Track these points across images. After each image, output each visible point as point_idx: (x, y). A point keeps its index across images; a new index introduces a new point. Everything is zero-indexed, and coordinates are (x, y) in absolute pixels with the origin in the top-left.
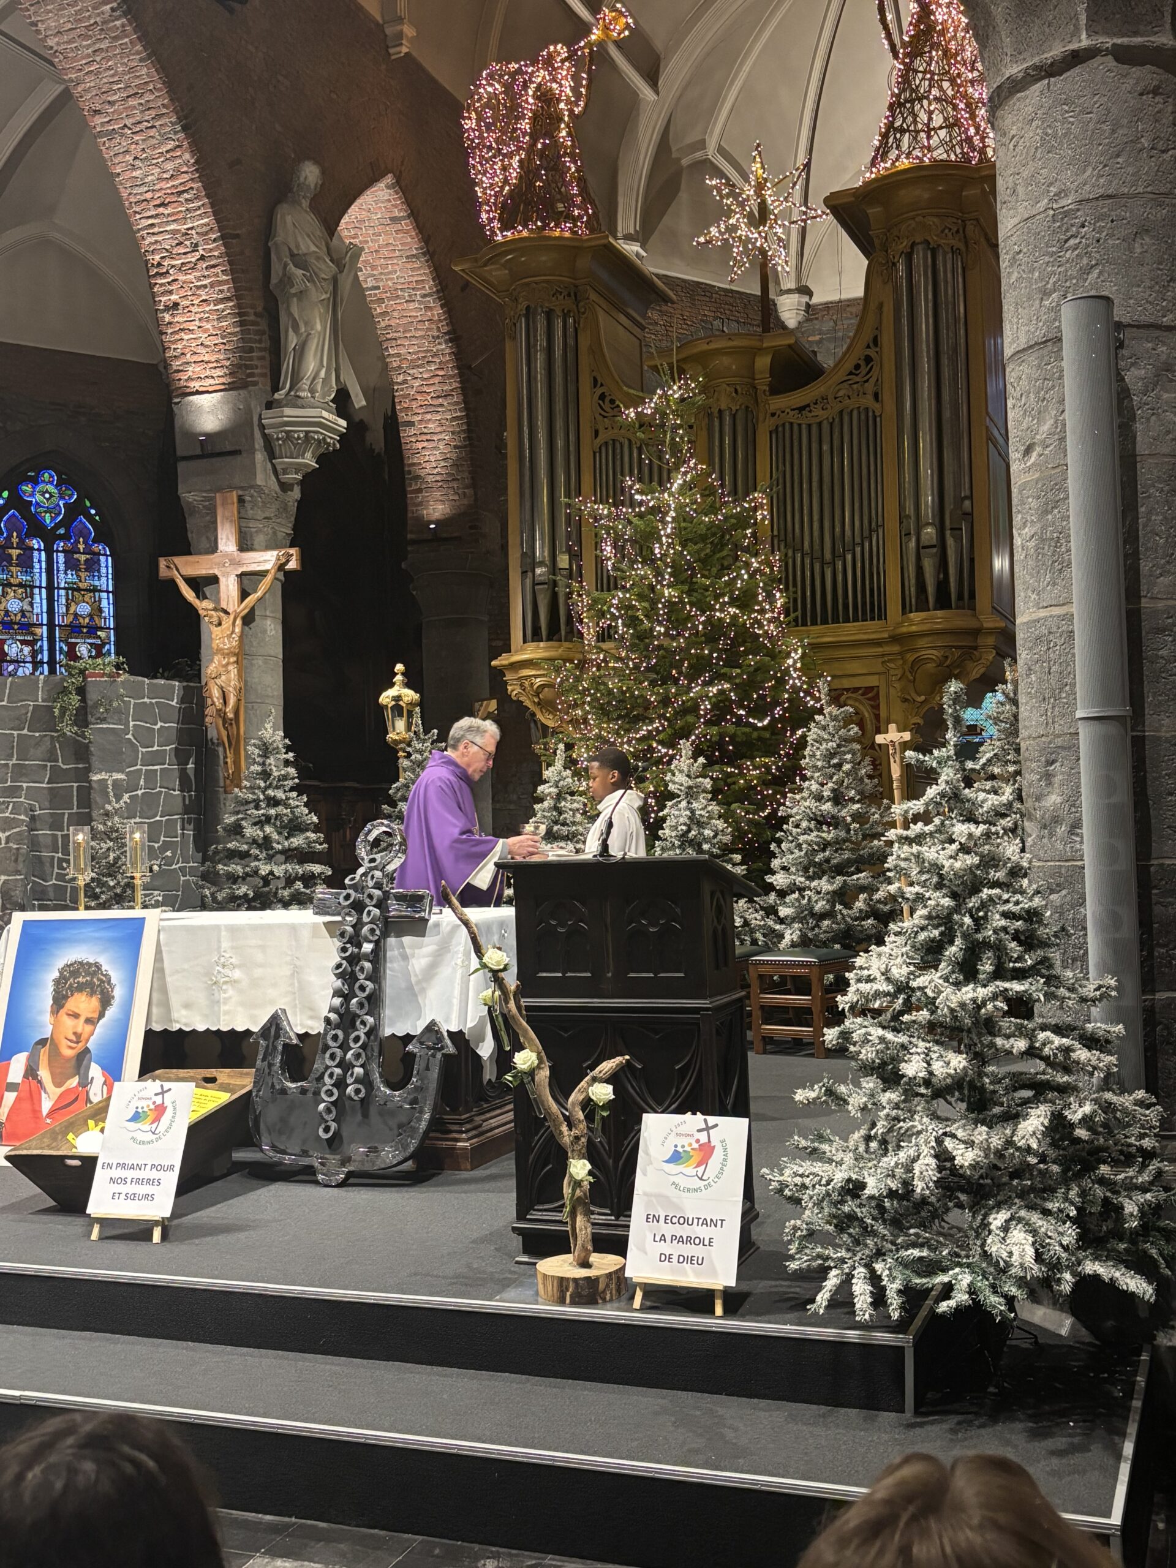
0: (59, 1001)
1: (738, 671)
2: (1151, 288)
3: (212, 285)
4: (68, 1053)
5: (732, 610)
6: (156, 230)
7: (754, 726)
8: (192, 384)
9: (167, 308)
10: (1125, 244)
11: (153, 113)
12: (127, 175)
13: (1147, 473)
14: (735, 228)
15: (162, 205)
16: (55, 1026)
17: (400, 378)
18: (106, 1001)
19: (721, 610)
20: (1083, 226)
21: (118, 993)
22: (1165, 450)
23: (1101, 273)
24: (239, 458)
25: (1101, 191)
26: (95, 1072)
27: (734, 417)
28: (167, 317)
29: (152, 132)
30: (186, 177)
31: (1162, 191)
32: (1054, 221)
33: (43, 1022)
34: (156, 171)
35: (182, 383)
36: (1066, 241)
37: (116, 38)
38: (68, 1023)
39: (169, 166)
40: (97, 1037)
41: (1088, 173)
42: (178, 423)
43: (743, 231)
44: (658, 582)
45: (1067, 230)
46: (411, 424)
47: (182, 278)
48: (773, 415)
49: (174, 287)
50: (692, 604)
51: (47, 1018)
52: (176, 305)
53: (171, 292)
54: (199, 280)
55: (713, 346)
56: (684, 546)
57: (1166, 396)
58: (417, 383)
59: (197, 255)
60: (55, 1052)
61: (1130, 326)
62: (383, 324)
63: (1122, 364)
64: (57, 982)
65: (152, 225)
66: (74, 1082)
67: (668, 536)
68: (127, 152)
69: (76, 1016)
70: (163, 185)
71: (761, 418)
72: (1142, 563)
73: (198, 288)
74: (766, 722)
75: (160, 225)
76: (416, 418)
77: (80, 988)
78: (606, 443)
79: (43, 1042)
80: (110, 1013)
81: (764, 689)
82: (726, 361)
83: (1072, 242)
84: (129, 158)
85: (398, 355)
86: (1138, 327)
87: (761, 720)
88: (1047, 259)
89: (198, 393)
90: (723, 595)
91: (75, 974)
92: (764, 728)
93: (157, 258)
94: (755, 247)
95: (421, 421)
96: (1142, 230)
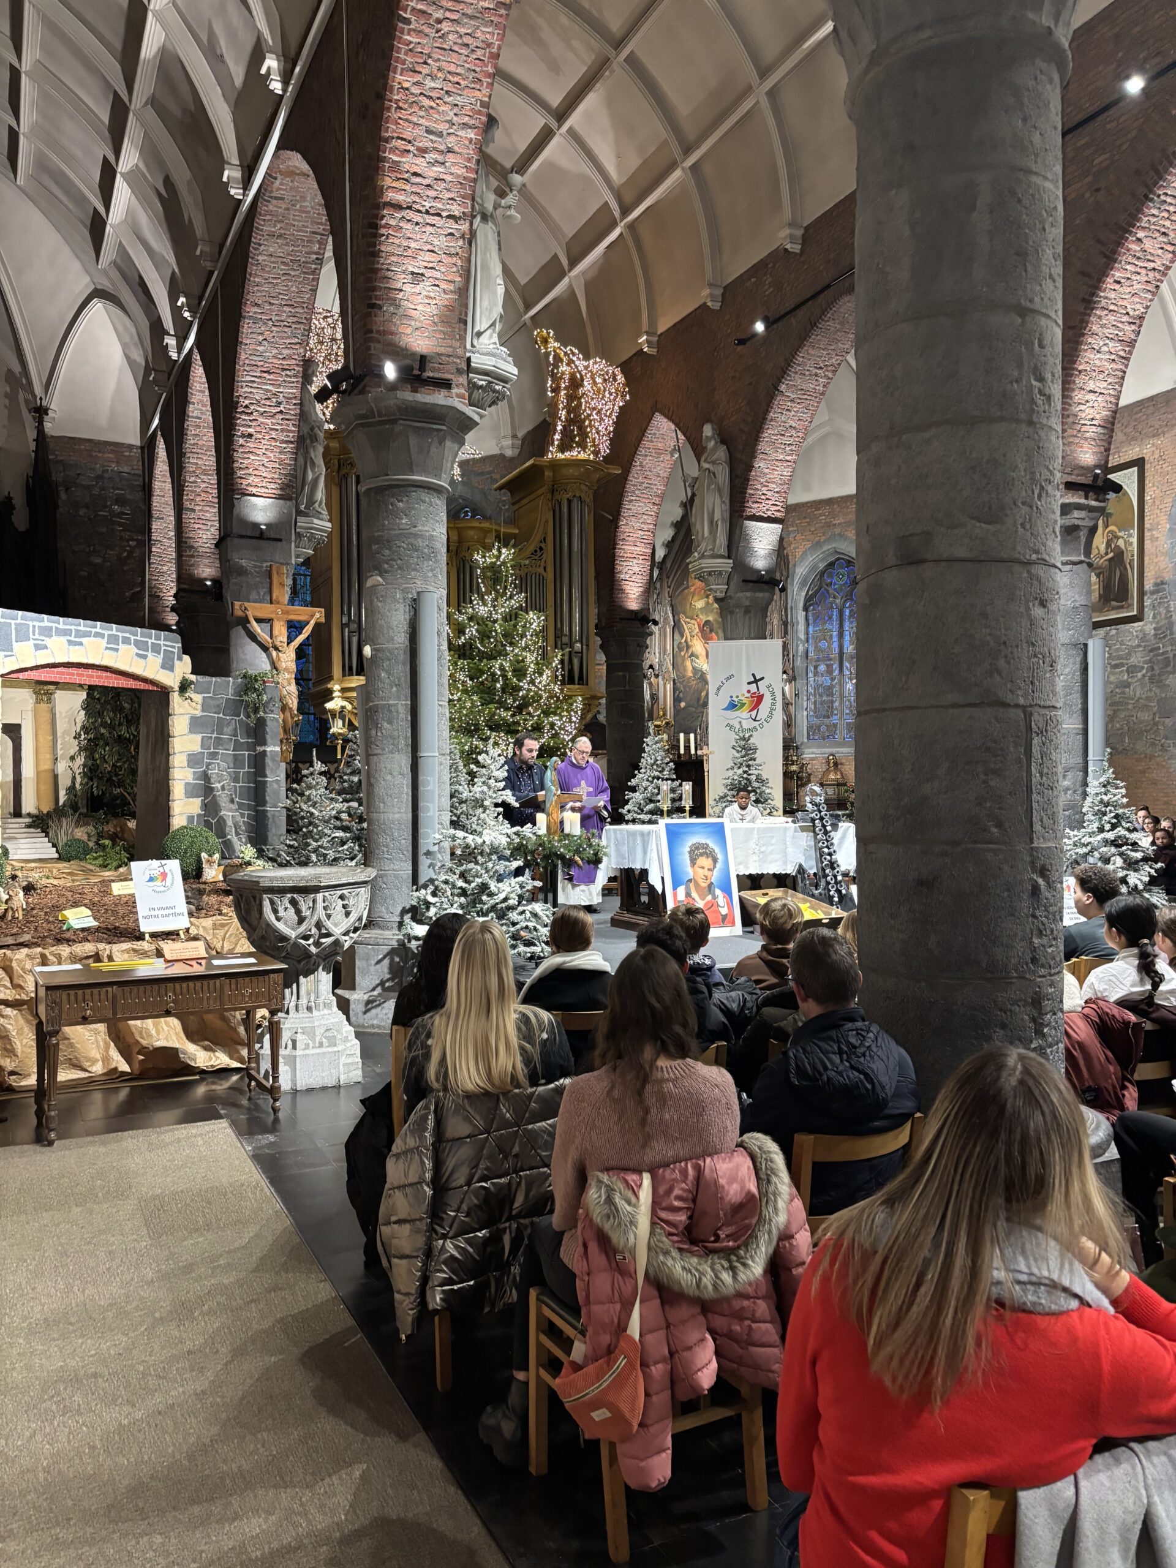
0: (693, 862)
3: (283, 431)
4: (704, 885)
6: (255, 385)
8: (251, 489)
9: (243, 436)
11: (295, 319)
12: (254, 347)
15: (268, 372)
16: (694, 872)
17: (192, 479)
18: (715, 860)
21: (720, 856)
24: (279, 543)
26: (718, 892)
28: (241, 441)
29: (286, 329)
30: (294, 362)
33: (690, 872)
34: (275, 351)
35: (243, 487)
37: (305, 273)
38: (700, 871)
39: (286, 352)
40: (715, 876)
42: (236, 511)
46: (193, 510)
47: (261, 420)
49: (254, 424)
51: (689, 870)
52: (250, 436)
53: (250, 426)
54: (274, 424)
58: (203, 485)
59: (279, 409)
60: (697, 885)
62: (192, 442)
64: (690, 853)
65: (254, 382)
66: (709, 897)
68: (262, 334)
69: (703, 868)
70: (275, 361)
73: (271, 429)
75: (259, 383)
76: (197, 508)
77: (702, 855)
79: (690, 880)
80: (718, 865)
84: (261, 338)
85: (196, 464)
89: (254, 495)
91: (697, 848)
93: (247, 402)
95: (200, 511)
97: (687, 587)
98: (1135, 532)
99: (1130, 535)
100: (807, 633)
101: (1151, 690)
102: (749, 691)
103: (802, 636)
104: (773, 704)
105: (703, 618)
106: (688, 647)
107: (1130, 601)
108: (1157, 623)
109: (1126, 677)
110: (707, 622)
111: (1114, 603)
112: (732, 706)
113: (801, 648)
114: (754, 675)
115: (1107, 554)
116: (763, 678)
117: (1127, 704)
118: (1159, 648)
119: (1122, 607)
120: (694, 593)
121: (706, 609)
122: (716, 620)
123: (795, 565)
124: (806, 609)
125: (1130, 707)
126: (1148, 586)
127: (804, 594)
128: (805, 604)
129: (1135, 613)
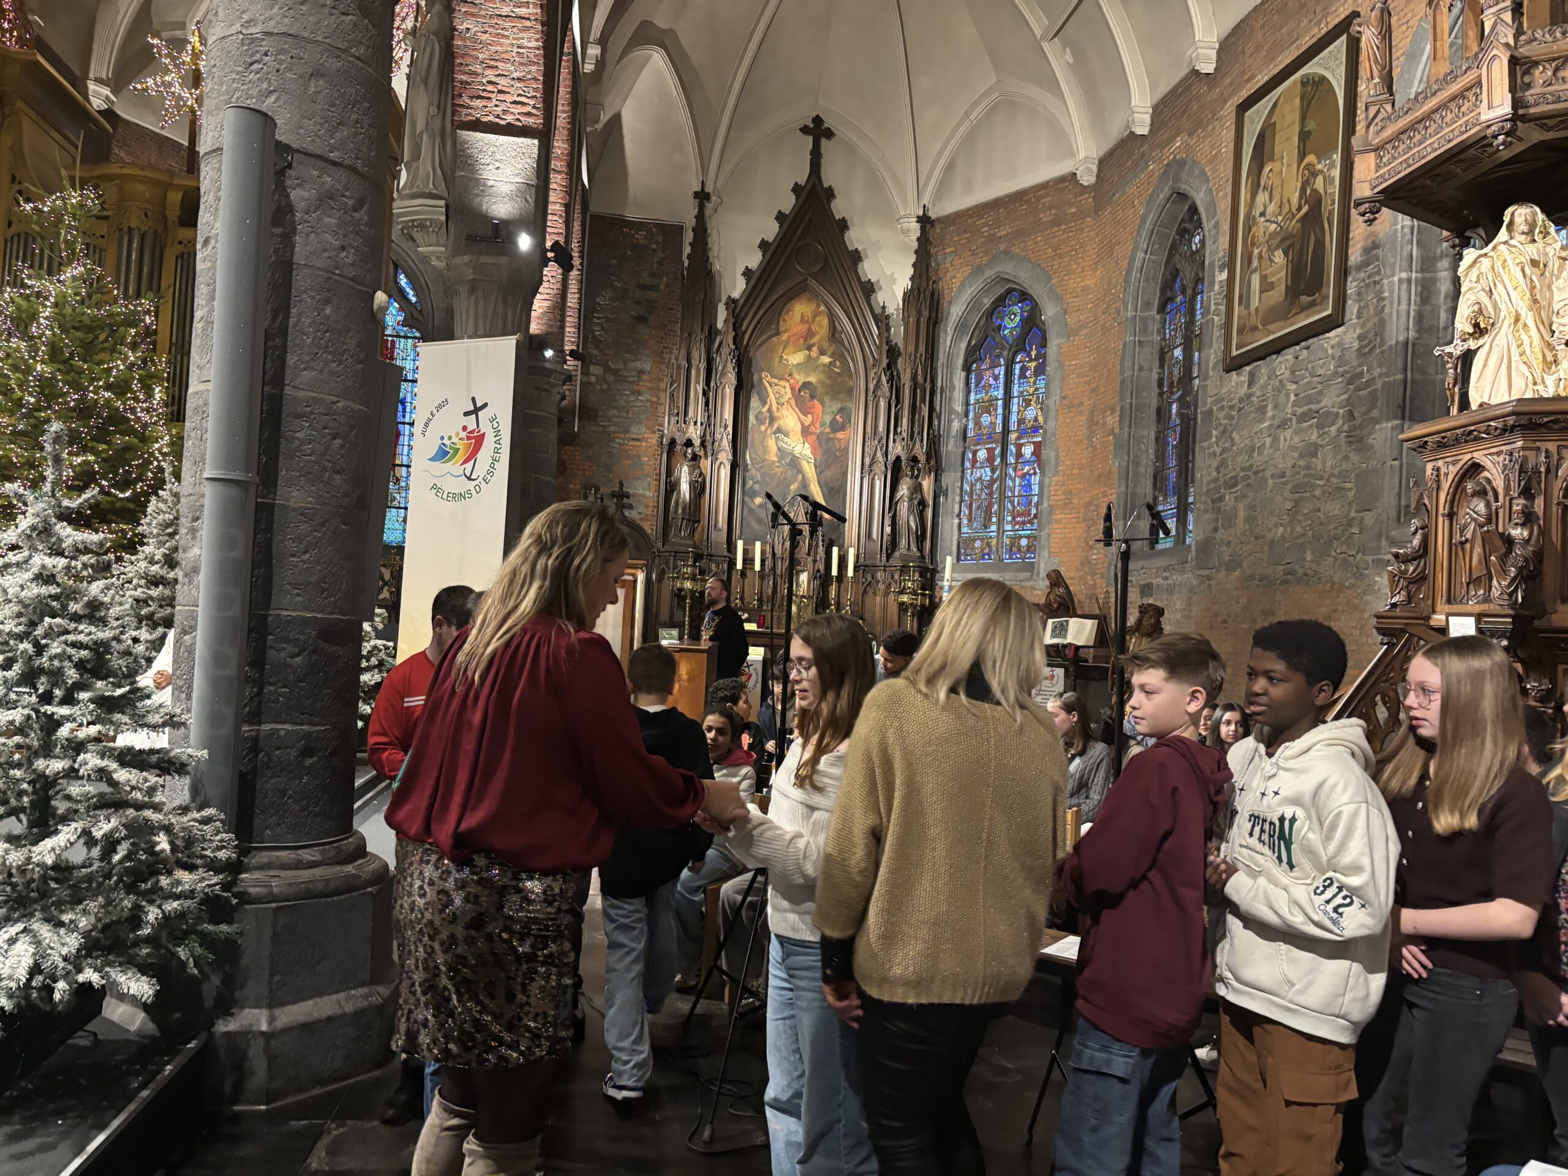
1: (105, 446)
2: (321, 124)
5: (107, 395)
7: (116, 496)
10: (300, 81)
13: (301, 280)
14: (170, 84)
19: (96, 392)
20: (266, 55)
22: (319, 264)
23: (277, 99)
25: (284, 29)
27: (143, 237)
31: (340, 45)
32: (243, 44)
36: (251, 64)
41: (275, 10)
43: (176, 89)
44: (30, 357)
45: (252, 55)
48: (180, 243)
50: (65, 383)
55: (126, 171)
56: (64, 330)
57: (326, 220)
61: (298, 151)
63: (288, 183)
67: (46, 318)
71: (169, 243)
72: (288, 355)
74: (128, 494)
78: (19, 235)
81: (131, 466)
82: (140, 187)
83: (256, 66)
86: (306, 154)
87: (123, 491)
88: (234, 76)
90: (99, 380)
92: (127, 498)
94: (185, 105)
96: (316, 74)
97: (778, 333)
98: (1337, 157)
99: (1332, 165)
100: (967, 403)
101: (1347, 457)
102: (465, 428)
103: (959, 408)
104: (497, 451)
105: (800, 378)
106: (772, 419)
107: (1324, 291)
108: (1363, 325)
109: (1314, 437)
110: (806, 385)
111: (1305, 299)
112: (442, 454)
113: (956, 425)
114: (473, 399)
115: (1299, 209)
116: (486, 405)
117: (1314, 487)
118: (1361, 374)
119: (1313, 304)
120: (787, 343)
121: (808, 365)
122: (820, 382)
123: (950, 303)
124: (967, 369)
125: (1318, 492)
126: (1355, 256)
127: (964, 345)
128: (966, 361)
129: (1329, 312)
